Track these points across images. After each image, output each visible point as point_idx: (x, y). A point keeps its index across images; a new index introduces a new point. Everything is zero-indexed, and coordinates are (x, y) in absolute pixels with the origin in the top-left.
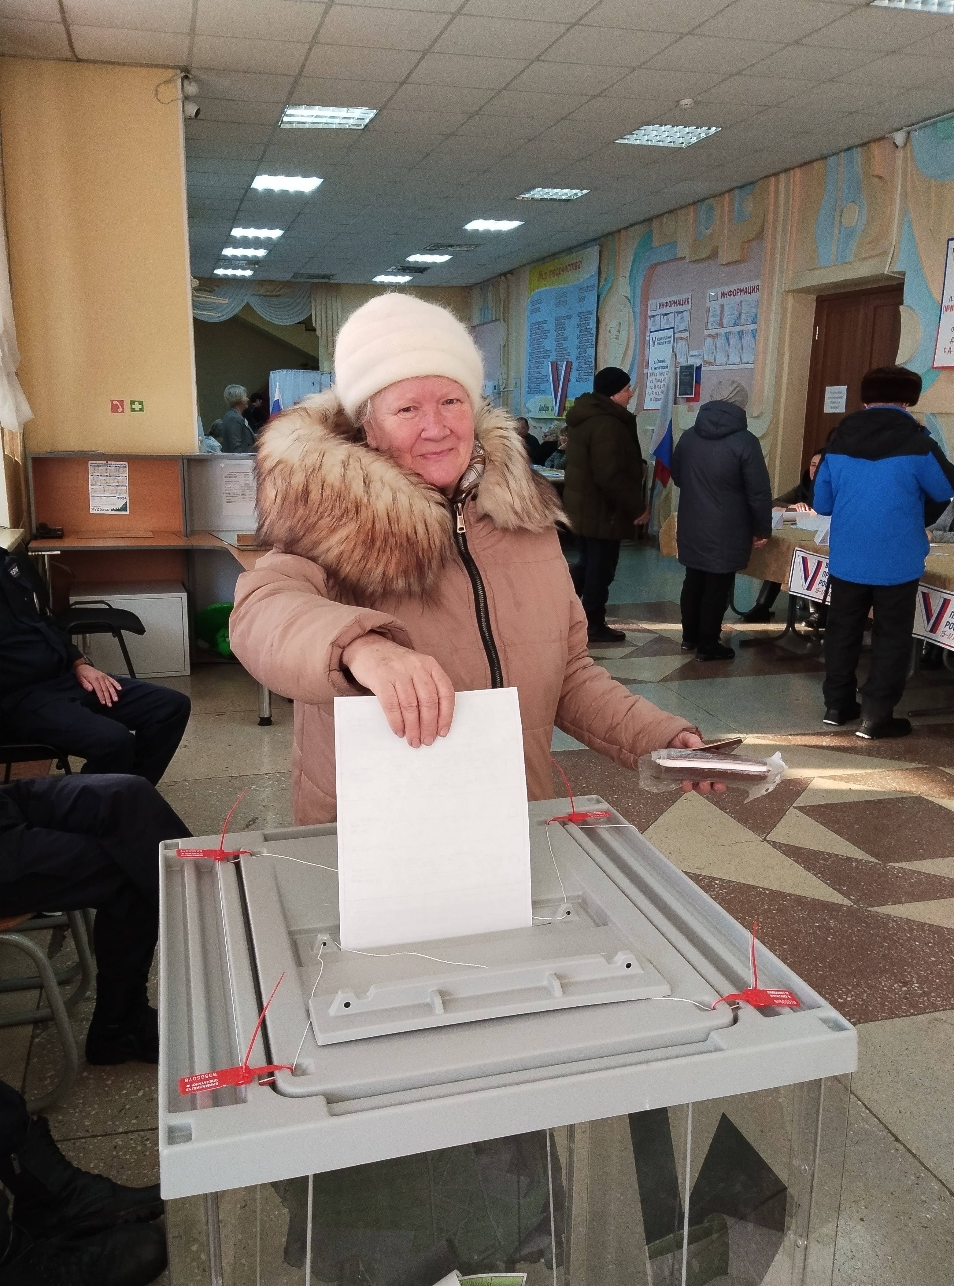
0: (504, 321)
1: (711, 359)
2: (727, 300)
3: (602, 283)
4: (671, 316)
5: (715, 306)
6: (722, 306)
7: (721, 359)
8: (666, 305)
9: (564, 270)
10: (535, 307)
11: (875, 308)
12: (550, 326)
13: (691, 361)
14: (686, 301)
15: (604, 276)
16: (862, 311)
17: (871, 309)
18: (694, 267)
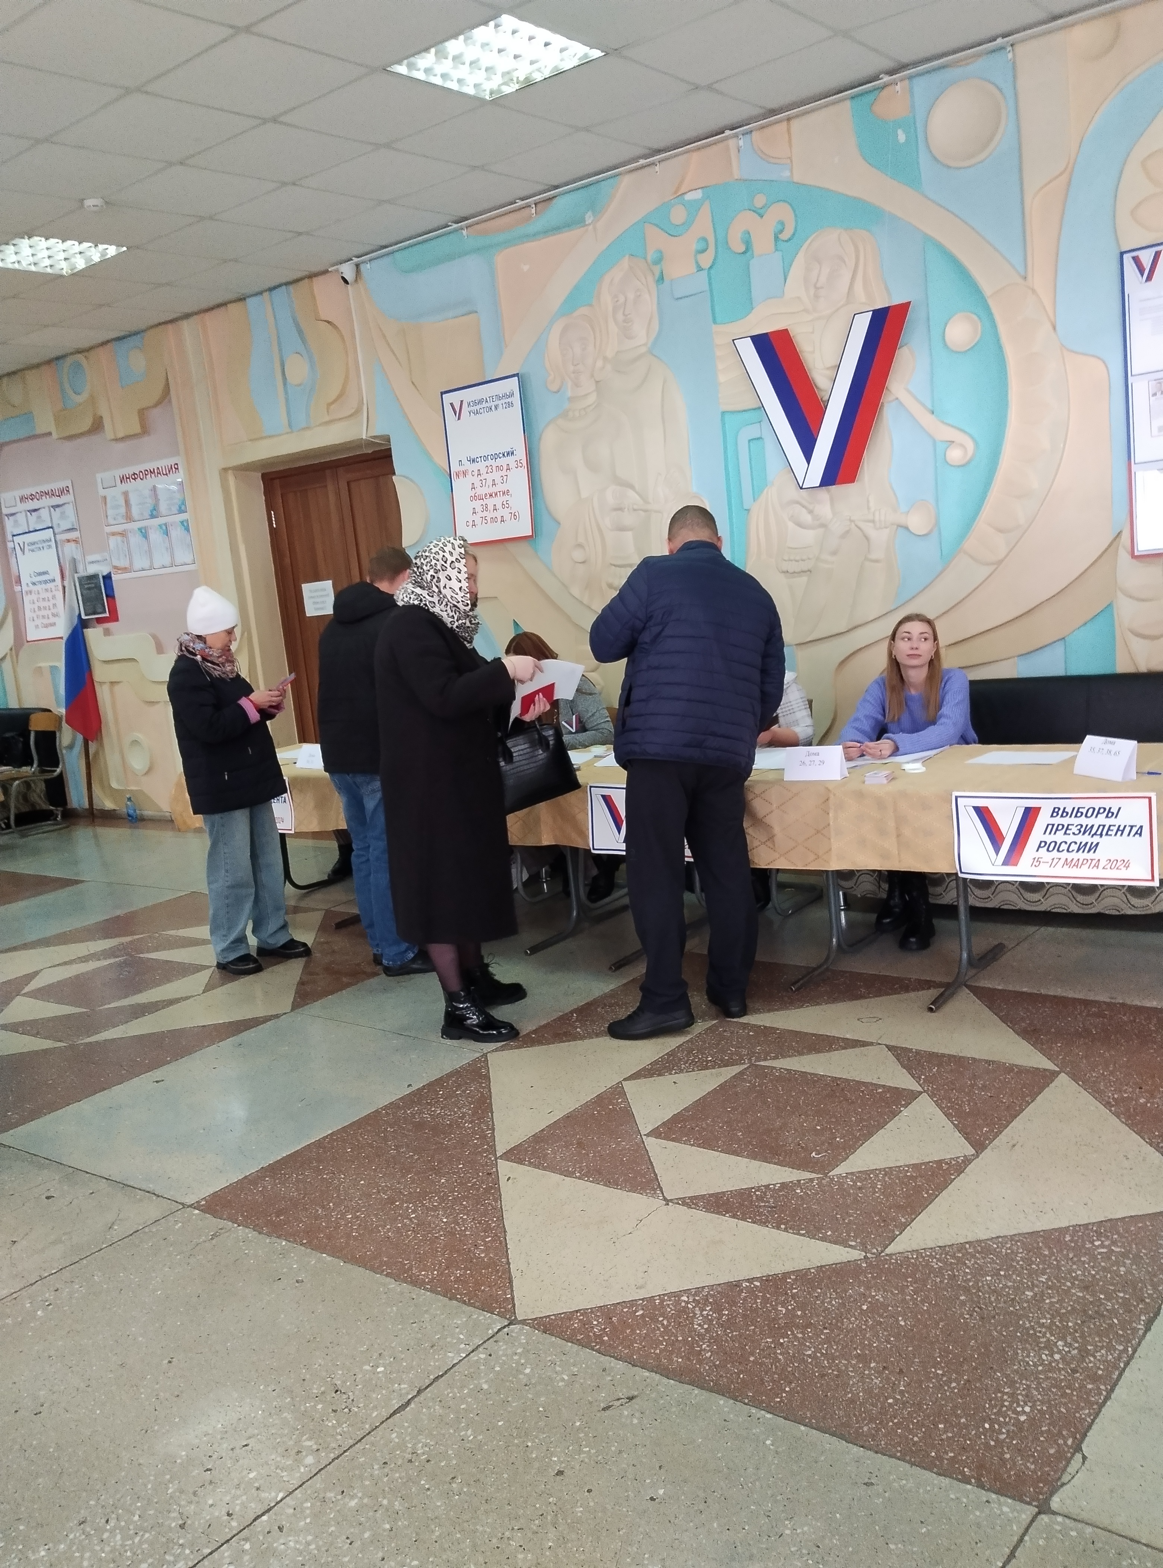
1: (123, 563)
2: (130, 486)
4: (44, 513)
5: (115, 494)
6: (126, 494)
7: (140, 562)
8: (32, 497)
11: (348, 483)
14: (63, 491)
16: (331, 487)
17: (343, 485)
18: (68, 444)
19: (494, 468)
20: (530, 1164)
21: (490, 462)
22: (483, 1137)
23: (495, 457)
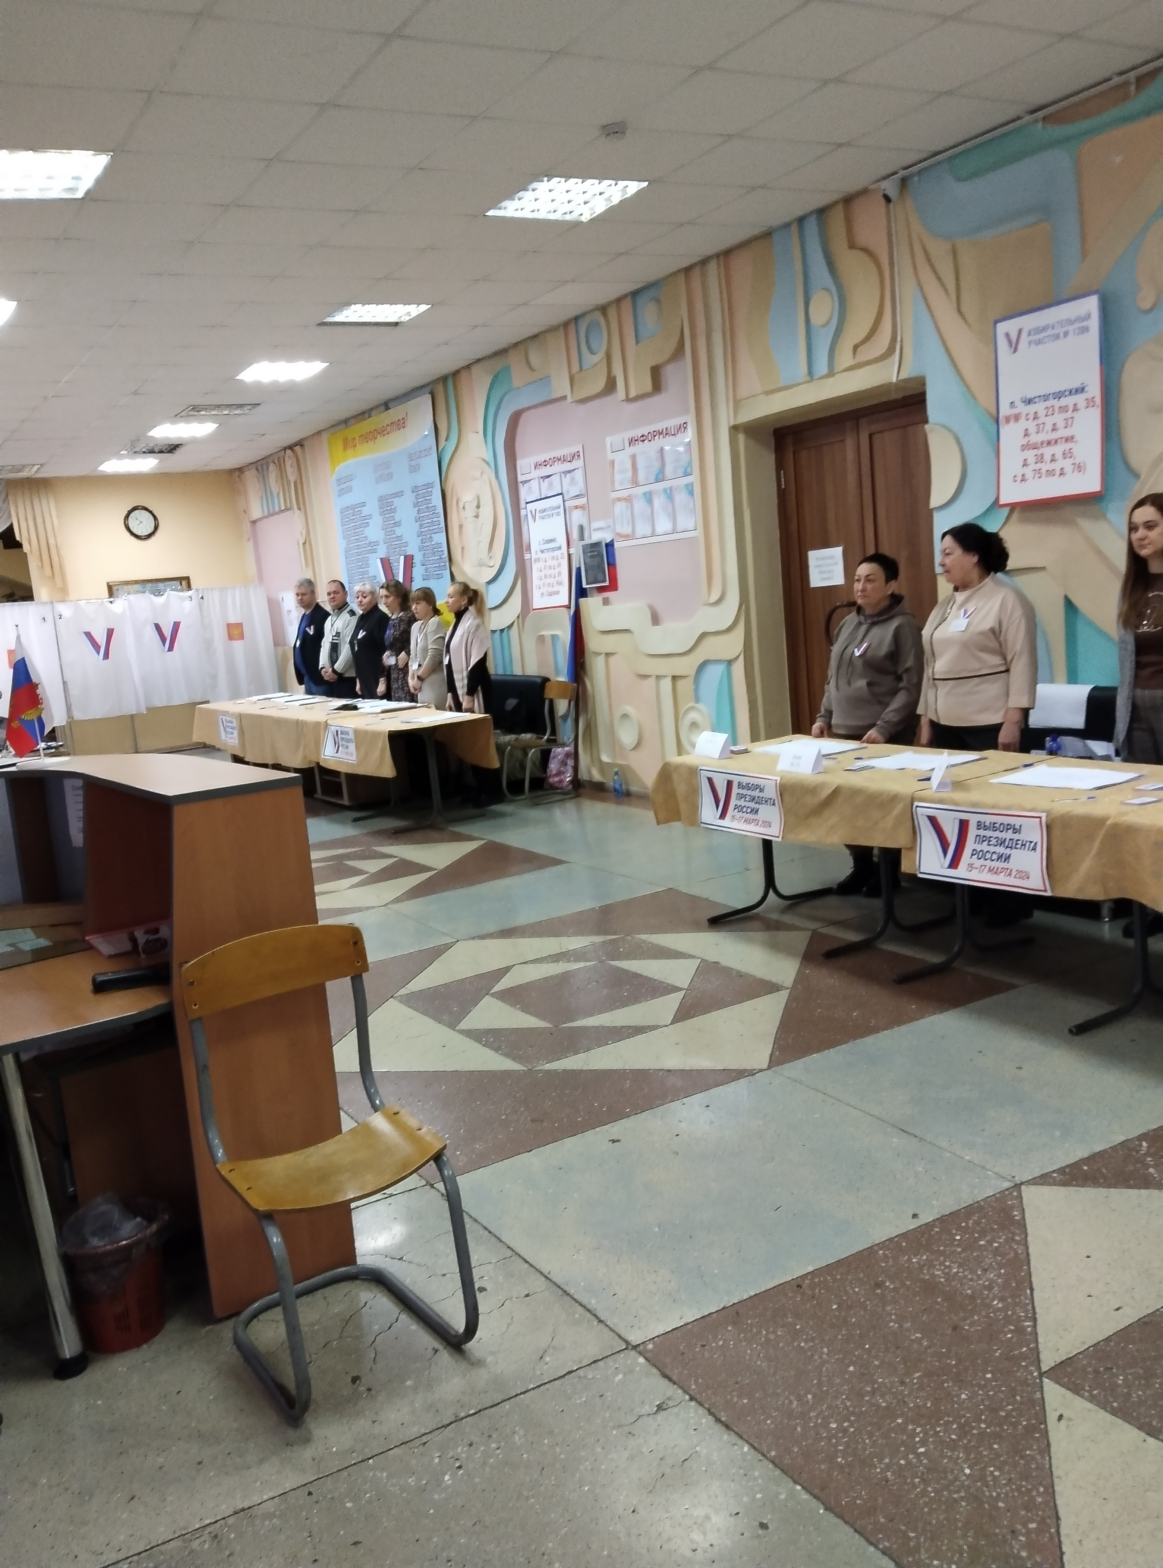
0: (299, 509)
1: (626, 530)
2: (639, 448)
3: (442, 443)
4: (555, 479)
5: (623, 458)
6: (634, 458)
7: (642, 529)
8: (545, 463)
9: (382, 432)
10: (344, 486)
11: (871, 436)
12: (372, 508)
13: (596, 537)
14: (575, 456)
15: (443, 435)
16: (850, 443)
17: (864, 438)
18: (583, 408)
19: (1056, 409)
20: (1092, 1399)
21: (1051, 402)
22: (1020, 1331)
23: (1059, 395)
